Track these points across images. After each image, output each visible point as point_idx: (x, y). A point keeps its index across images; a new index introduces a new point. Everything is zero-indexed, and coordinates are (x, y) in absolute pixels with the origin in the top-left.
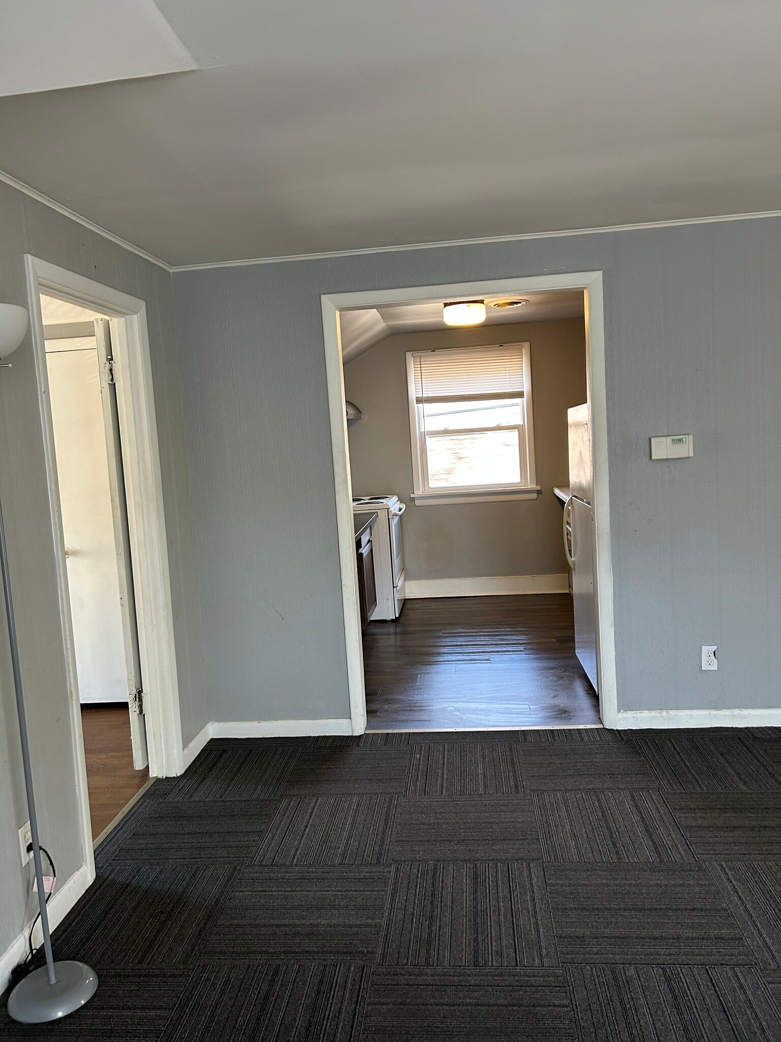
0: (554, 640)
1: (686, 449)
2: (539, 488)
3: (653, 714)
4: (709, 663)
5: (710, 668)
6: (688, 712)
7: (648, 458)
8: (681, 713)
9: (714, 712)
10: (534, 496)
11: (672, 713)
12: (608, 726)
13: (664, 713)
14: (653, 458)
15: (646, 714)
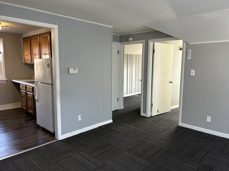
0: (24, 121)
1: (76, 71)
2: (7, 80)
3: (69, 133)
4: (80, 119)
5: (80, 120)
6: (76, 131)
7: (68, 73)
8: (74, 132)
9: (80, 130)
10: (6, 82)
11: (73, 132)
12: (59, 139)
13: (71, 133)
14: (70, 73)
15: (67, 134)
